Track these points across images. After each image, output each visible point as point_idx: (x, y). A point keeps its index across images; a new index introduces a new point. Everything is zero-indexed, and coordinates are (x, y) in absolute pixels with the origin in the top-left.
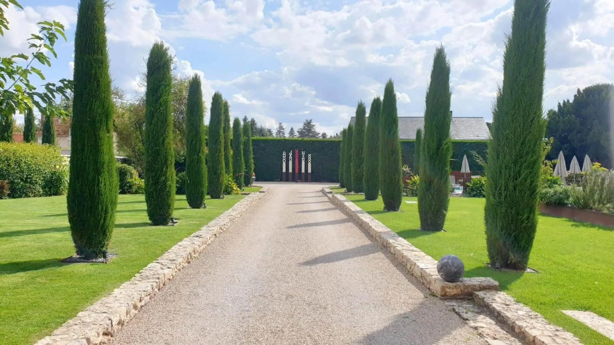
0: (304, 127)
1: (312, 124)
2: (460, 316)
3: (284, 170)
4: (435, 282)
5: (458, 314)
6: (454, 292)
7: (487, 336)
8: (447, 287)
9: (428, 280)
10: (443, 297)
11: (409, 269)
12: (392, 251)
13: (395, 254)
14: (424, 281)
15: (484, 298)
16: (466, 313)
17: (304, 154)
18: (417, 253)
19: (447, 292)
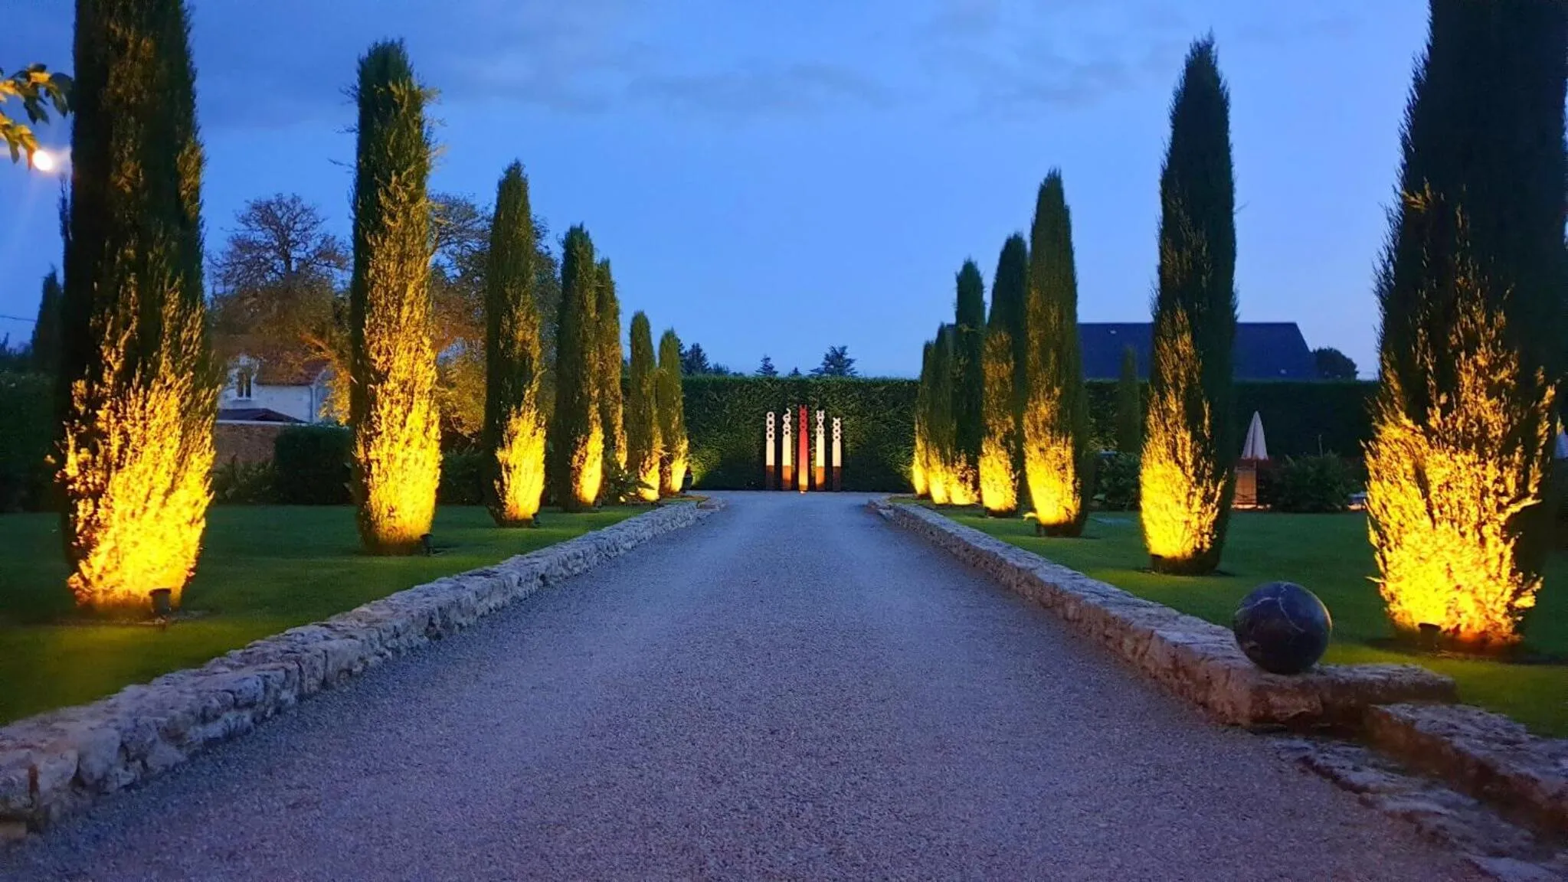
0: (827, 367)
1: (847, 357)
2: (1336, 779)
3: (770, 460)
4: (1228, 678)
5: (1325, 773)
6: (1301, 705)
7: (1464, 845)
8: (1271, 688)
9: (1201, 674)
10: (1259, 726)
11: (1130, 656)
12: (1070, 614)
13: (1080, 621)
14: (1185, 682)
15: (1414, 722)
16: (1355, 769)
17: (823, 417)
18: (1152, 611)
19: (1272, 707)
